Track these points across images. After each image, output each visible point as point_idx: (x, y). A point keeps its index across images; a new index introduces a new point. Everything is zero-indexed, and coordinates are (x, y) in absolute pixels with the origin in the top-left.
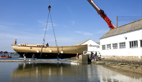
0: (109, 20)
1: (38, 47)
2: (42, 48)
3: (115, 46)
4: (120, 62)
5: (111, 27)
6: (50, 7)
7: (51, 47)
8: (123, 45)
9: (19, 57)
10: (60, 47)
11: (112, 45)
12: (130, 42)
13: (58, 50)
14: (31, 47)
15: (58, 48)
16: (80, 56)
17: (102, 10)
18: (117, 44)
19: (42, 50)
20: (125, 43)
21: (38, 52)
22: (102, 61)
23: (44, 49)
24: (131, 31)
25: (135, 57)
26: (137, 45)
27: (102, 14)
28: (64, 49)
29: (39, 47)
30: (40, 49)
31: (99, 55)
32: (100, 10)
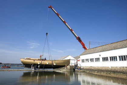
1: (38, 60)
3: (92, 60)
4: (96, 70)
5: (85, 48)
6: (47, 34)
7: (48, 61)
8: (97, 59)
9: (24, 67)
10: (54, 61)
11: (89, 60)
12: (103, 58)
13: (52, 63)
14: (34, 60)
15: (52, 61)
16: (68, 67)
17: (79, 37)
18: (93, 59)
19: (42, 62)
20: (99, 58)
22: (82, 70)
23: (43, 61)
24: (103, 51)
25: (107, 67)
26: (108, 60)
27: (79, 39)
28: (56, 62)
30: (40, 61)
31: (80, 66)
32: (78, 37)
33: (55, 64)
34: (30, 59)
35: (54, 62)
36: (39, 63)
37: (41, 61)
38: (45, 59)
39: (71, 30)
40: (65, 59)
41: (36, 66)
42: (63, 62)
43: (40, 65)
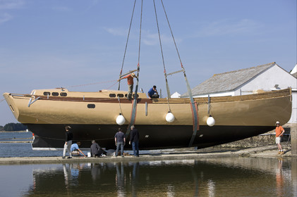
1: (112, 99)
2: (135, 106)
9: (34, 146)
13: (196, 114)
14: (91, 102)
19: (134, 112)
21: (120, 120)
23: (141, 107)
28: (216, 107)
29: (122, 101)
30: (128, 107)
33: (210, 121)
34: (64, 97)
35: (203, 108)
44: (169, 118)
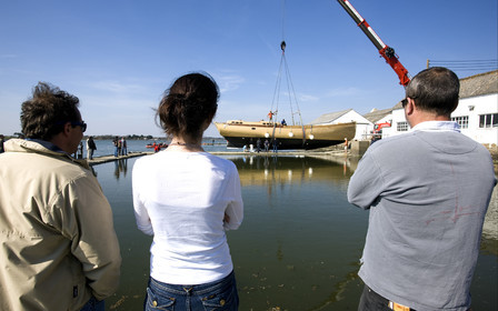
0: (403, 69)
1: (264, 125)
6: (283, 44)
7: (292, 127)
10: (308, 127)
13: (304, 133)
14: (253, 127)
15: (304, 128)
16: (354, 144)
17: (391, 47)
19: (274, 132)
20: (465, 118)
23: (277, 130)
25: (493, 145)
27: (390, 56)
28: (315, 130)
29: (267, 126)
32: (388, 48)
33: (311, 137)
34: (241, 124)
35: (308, 131)
36: (267, 136)
37: (272, 129)
38: (283, 122)
39: (363, 26)
40: (336, 122)
41: (258, 142)
42: (332, 130)
43: (269, 139)
44: (291, 135)
